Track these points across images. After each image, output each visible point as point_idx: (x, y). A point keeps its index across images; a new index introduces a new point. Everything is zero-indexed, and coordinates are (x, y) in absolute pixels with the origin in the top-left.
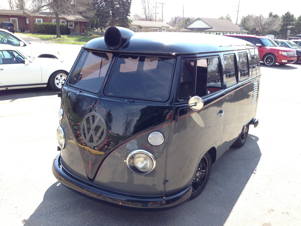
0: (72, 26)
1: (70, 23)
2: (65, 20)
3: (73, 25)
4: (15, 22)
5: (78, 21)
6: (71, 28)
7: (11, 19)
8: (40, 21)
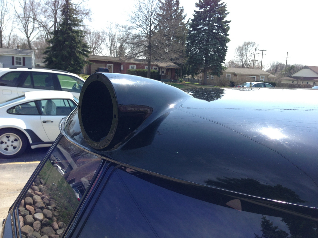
0: (163, 72)
1: (162, 70)
2: (158, 67)
3: (165, 72)
4: (111, 68)
5: (169, 68)
6: (163, 74)
7: (107, 64)
8: (134, 67)
